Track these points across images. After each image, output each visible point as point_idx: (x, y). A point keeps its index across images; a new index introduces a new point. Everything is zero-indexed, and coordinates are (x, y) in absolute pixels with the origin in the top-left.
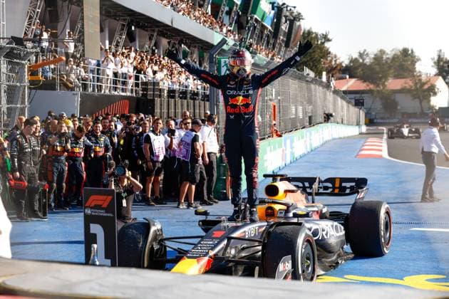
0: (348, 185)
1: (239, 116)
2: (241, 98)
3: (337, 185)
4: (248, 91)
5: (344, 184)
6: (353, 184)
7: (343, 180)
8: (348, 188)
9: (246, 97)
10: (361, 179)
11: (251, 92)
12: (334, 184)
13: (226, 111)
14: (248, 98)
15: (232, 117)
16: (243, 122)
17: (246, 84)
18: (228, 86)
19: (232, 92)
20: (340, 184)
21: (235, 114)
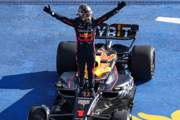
0: (126, 29)
1: (85, 43)
2: (87, 34)
4: (90, 30)
6: (130, 29)
7: (123, 25)
9: (89, 33)
10: (135, 25)
11: (92, 30)
12: (117, 28)
13: (78, 40)
15: (81, 43)
16: (87, 46)
17: (89, 26)
18: (79, 27)
19: (81, 31)
20: (121, 28)
21: (83, 42)
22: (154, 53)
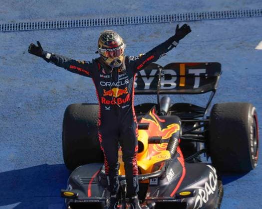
0: (197, 72)
2: (117, 90)
3: (182, 73)
5: (191, 71)
6: (203, 71)
7: (189, 66)
8: (198, 76)
9: (122, 87)
10: (213, 63)
11: (127, 82)
12: (178, 71)
13: (100, 102)
14: (124, 89)
15: (108, 109)
16: (120, 113)
17: (120, 74)
18: (101, 76)
19: (106, 84)
20: (187, 72)
21: (110, 105)
22: (254, 117)
